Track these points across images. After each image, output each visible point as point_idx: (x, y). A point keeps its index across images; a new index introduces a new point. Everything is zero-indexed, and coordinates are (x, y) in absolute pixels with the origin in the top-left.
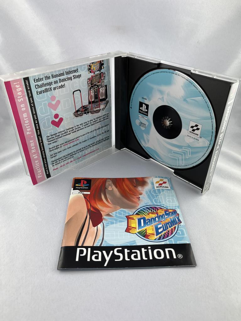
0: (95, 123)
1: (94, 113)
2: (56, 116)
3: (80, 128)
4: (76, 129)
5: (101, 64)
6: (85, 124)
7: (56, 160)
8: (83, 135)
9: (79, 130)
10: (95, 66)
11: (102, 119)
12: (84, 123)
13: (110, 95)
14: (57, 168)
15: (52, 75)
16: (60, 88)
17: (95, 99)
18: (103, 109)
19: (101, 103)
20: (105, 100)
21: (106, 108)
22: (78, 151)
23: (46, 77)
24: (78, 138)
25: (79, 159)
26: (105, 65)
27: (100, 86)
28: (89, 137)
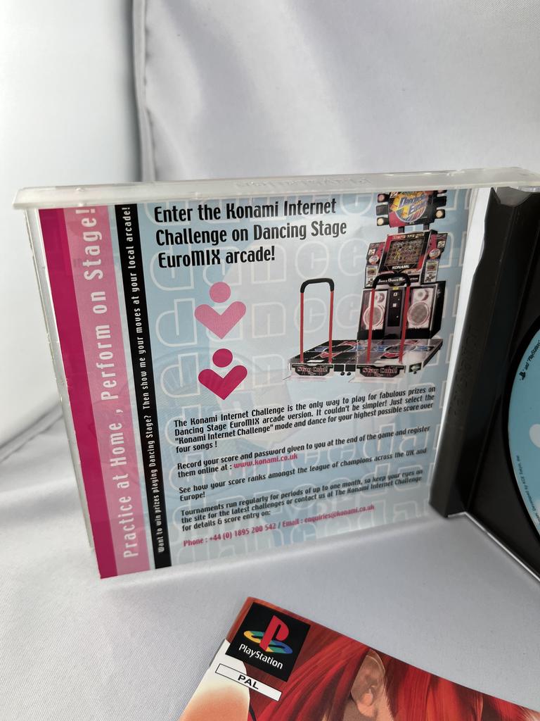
0: (373, 414)
1: (373, 375)
2: (223, 357)
3: (307, 419)
4: (291, 417)
5: (437, 200)
6: (332, 407)
7: (198, 511)
8: (317, 446)
9: (303, 424)
10: (407, 201)
11: (406, 405)
12: (328, 404)
14: (200, 541)
15: (228, 205)
16: (253, 260)
17: (388, 326)
18: (413, 368)
19: (409, 342)
20: (428, 338)
21: (428, 365)
22: (291, 498)
23: (203, 207)
24: (293, 452)
25: (289, 527)
26: (453, 206)
27: (417, 281)
28: (342, 457)
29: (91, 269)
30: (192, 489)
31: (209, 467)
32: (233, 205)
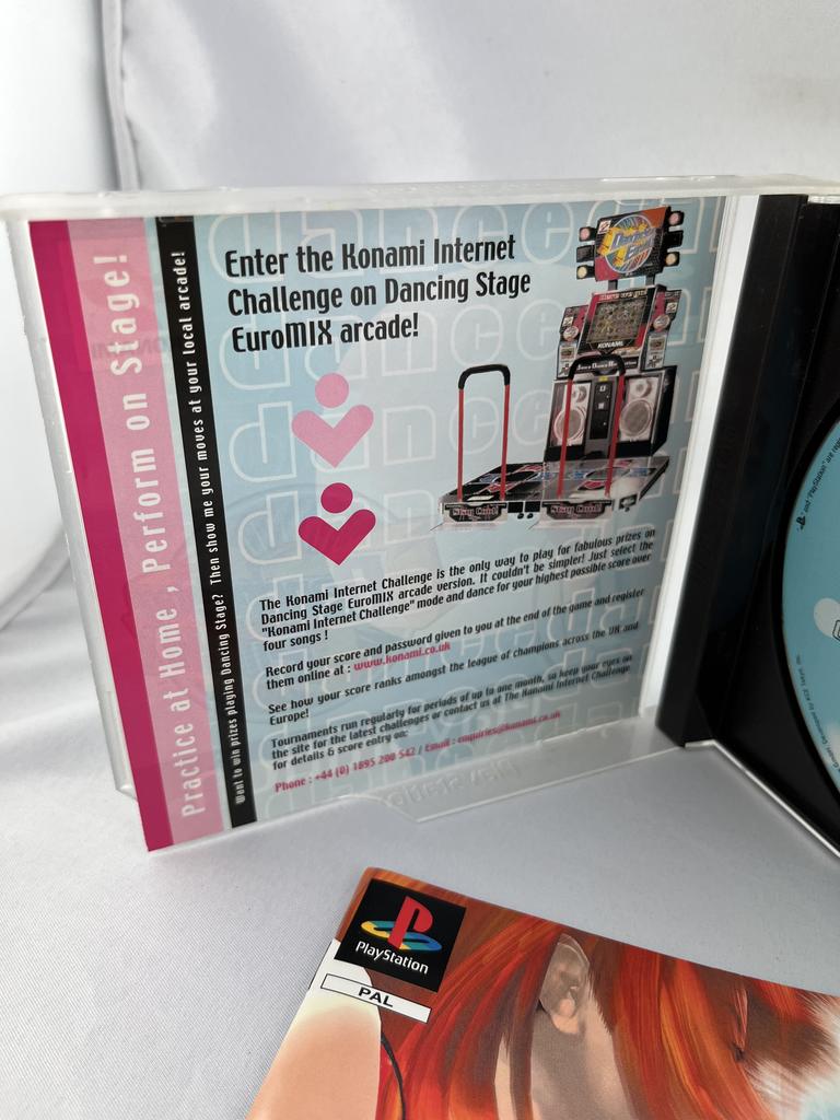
0: (564, 575)
1: (565, 516)
2: (337, 497)
3: (466, 589)
4: (441, 587)
5: (668, 236)
6: (504, 569)
7: (298, 738)
8: (480, 629)
9: (460, 597)
10: (624, 239)
11: (612, 559)
12: (498, 564)
13: (687, 428)
14: (300, 783)
15: (345, 246)
16: (384, 337)
17: (591, 438)
18: (625, 502)
19: (621, 463)
20: (649, 455)
21: (646, 497)
22: (439, 709)
23: (305, 250)
24: (443, 641)
25: (434, 752)
26: (692, 247)
27: (636, 366)
28: (516, 643)
29: (122, 356)
30: (289, 706)
31: (315, 671)
32: (352, 246)
